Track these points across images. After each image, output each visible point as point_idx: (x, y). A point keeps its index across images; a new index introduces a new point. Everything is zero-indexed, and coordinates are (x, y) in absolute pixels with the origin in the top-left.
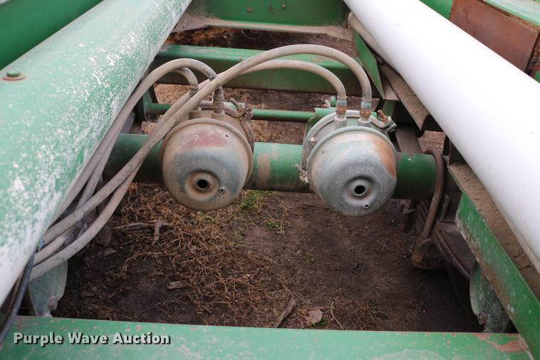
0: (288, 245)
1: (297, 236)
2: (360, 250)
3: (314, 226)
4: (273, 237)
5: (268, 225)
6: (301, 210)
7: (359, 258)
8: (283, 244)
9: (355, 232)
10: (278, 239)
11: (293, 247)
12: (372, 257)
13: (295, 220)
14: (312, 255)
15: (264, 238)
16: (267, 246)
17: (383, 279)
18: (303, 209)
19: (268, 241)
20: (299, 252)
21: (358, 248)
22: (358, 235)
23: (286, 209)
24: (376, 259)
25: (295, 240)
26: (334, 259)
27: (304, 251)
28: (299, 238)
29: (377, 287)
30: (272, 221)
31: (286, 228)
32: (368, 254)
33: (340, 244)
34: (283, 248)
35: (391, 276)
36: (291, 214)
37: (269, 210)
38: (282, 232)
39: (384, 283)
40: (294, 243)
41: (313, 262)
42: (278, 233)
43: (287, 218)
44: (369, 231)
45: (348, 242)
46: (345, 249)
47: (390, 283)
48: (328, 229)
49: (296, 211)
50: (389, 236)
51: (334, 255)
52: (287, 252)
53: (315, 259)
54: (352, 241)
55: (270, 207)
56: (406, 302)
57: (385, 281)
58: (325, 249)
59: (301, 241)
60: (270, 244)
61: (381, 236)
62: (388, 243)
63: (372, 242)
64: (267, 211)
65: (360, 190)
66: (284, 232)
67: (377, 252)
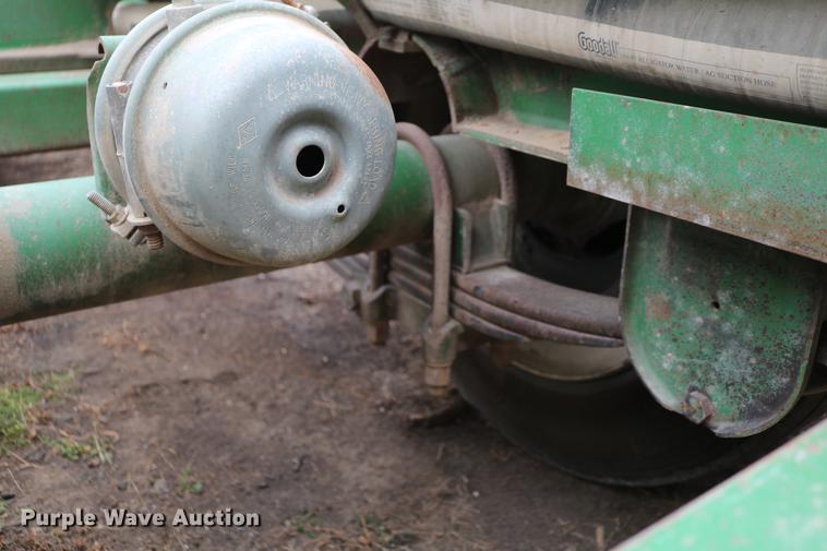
0: (129, 479)
1: (142, 454)
2: (290, 430)
3: (171, 422)
4: (86, 475)
5: (65, 456)
6: (130, 400)
7: (295, 447)
8: (115, 481)
9: (262, 404)
10: (101, 474)
11: (142, 479)
12: (320, 435)
13: (125, 424)
14: (192, 478)
15: (64, 486)
16: (78, 499)
17: (364, 468)
18: (136, 395)
19: (76, 487)
20: (160, 484)
21: (285, 429)
22: (272, 406)
23: (96, 409)
24: (330, 436)
25: (142, 462)
26: (243, 470)
27: (171, 477)
28: (148, 455)
29: (362, 488)
30: (71, 443)
31: (110, 445)
32: (309, 433)
33: (244, 435)
34: (120, 488)
35: (377, 455)
36: (113, 415)
37: (56, 424)
38: (104, 457)
39: (370, 474)
40: (140, 471)
41: (201, 493)
42: (95, 462)
43: (106, 425)
44: (290, 391)
45: (256, 427)
46: (259, 440)
47: (382, 468)
48: (205, 416)
49: (120, 404)
50: (332, 386)
51: (242, 461)
52: (134, 495)
53: (204, 484)
54: (265, 420)
55: (57, 416)
56: (434, 491)
57: (371, 470)
58: (217, 456)
59: (157, 460)
60: (85, 492)
61: (317, 391)
62: (337, 399)
63: (307, 407)
64: (52, 427)
65: (310, 160)
66: (108, 456)
67: (325, 423)
